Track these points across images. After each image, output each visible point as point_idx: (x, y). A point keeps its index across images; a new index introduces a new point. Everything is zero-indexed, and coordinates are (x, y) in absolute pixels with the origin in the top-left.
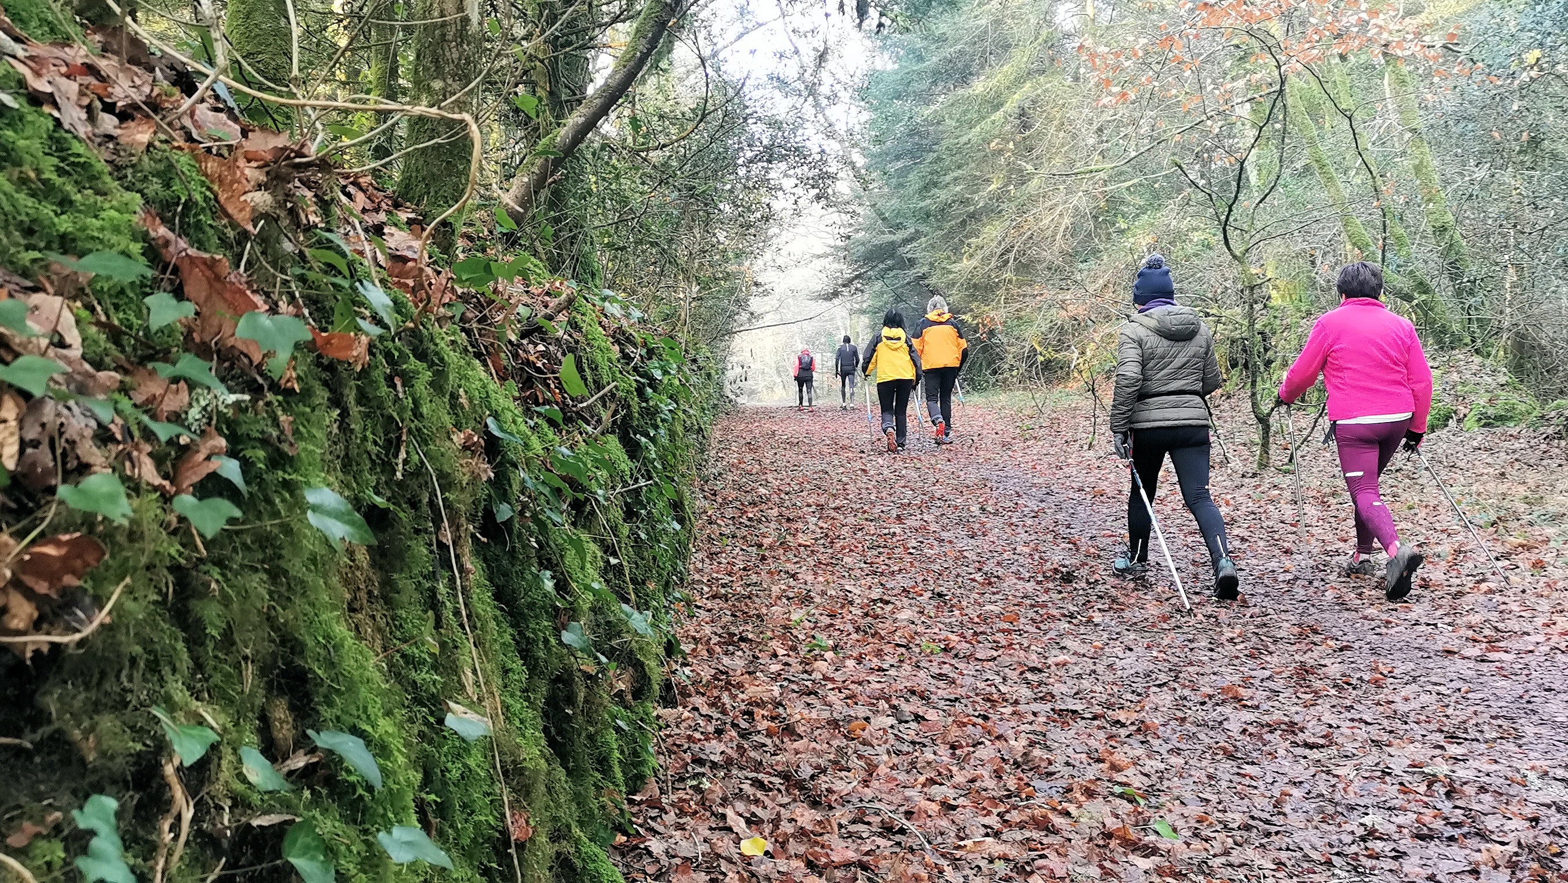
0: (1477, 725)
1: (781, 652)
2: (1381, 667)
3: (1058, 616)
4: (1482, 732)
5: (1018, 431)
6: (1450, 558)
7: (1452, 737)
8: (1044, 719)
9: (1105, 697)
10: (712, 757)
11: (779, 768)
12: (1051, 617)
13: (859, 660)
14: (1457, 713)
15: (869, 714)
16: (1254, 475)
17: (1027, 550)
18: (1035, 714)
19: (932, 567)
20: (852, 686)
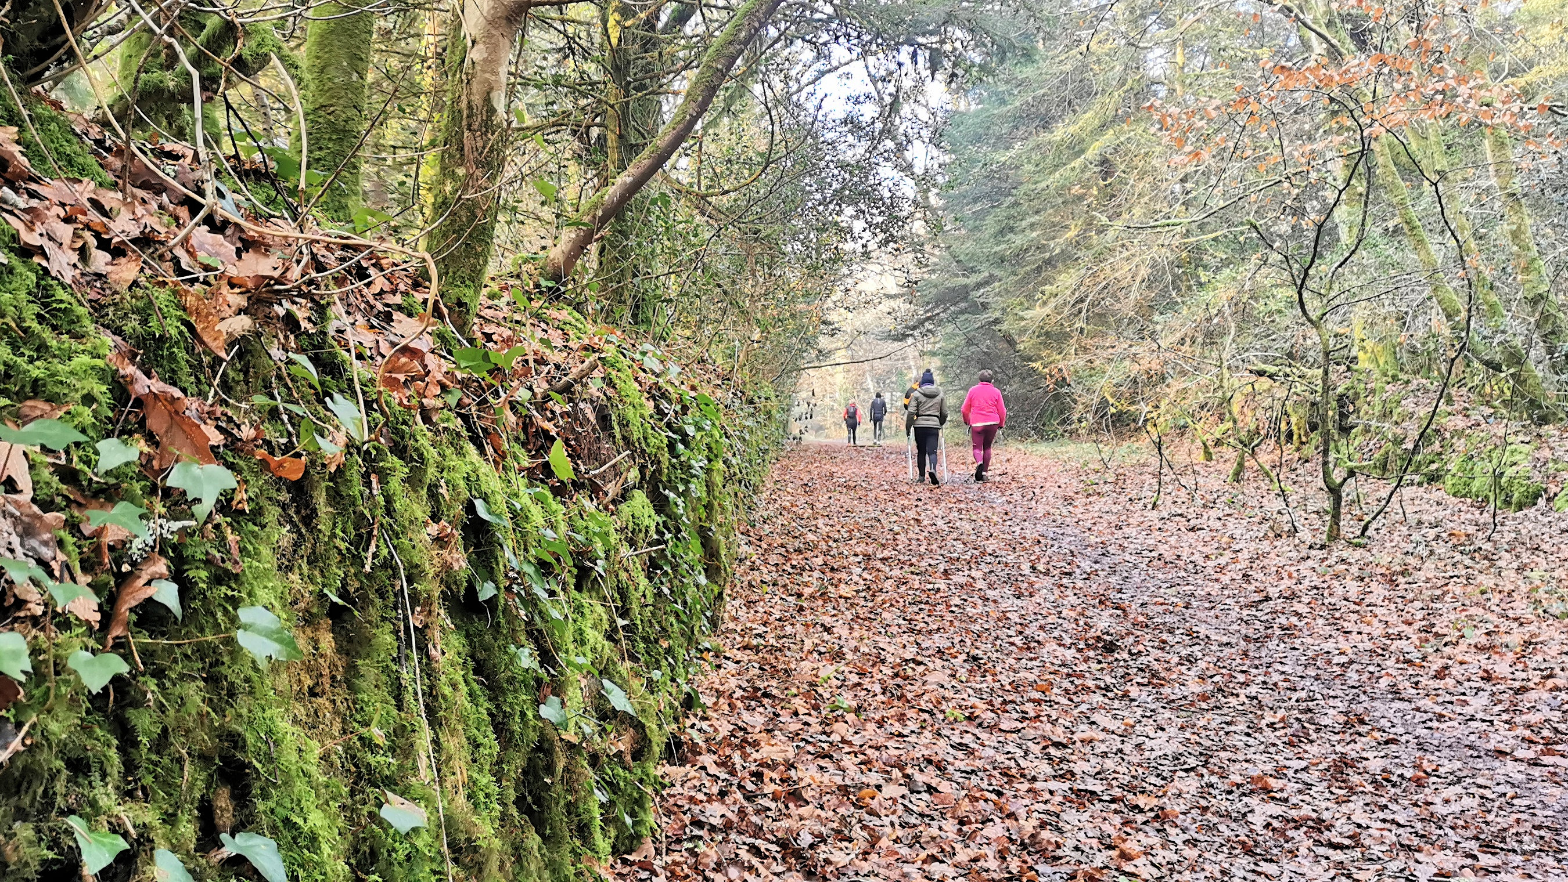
0: (1517, 834)
1: (802, 711)
2: (1425, 763)
3: (1093, 688)
4: (1521, 842)
5: (1081, 485)
6: (1518, 650)
7: (1487, 847)
8: (1061, 799)
9: (1128, 778)
10: (713, 821)
11: (779, 835)
12: (1087, 689)
13: (881, 724)
14: (1499, 819)
15: (882, 782)
16: (1323, 547)
17: (1073, 614)
18: (1051, 793)
19: (972, 627)
20: (869, 752)
